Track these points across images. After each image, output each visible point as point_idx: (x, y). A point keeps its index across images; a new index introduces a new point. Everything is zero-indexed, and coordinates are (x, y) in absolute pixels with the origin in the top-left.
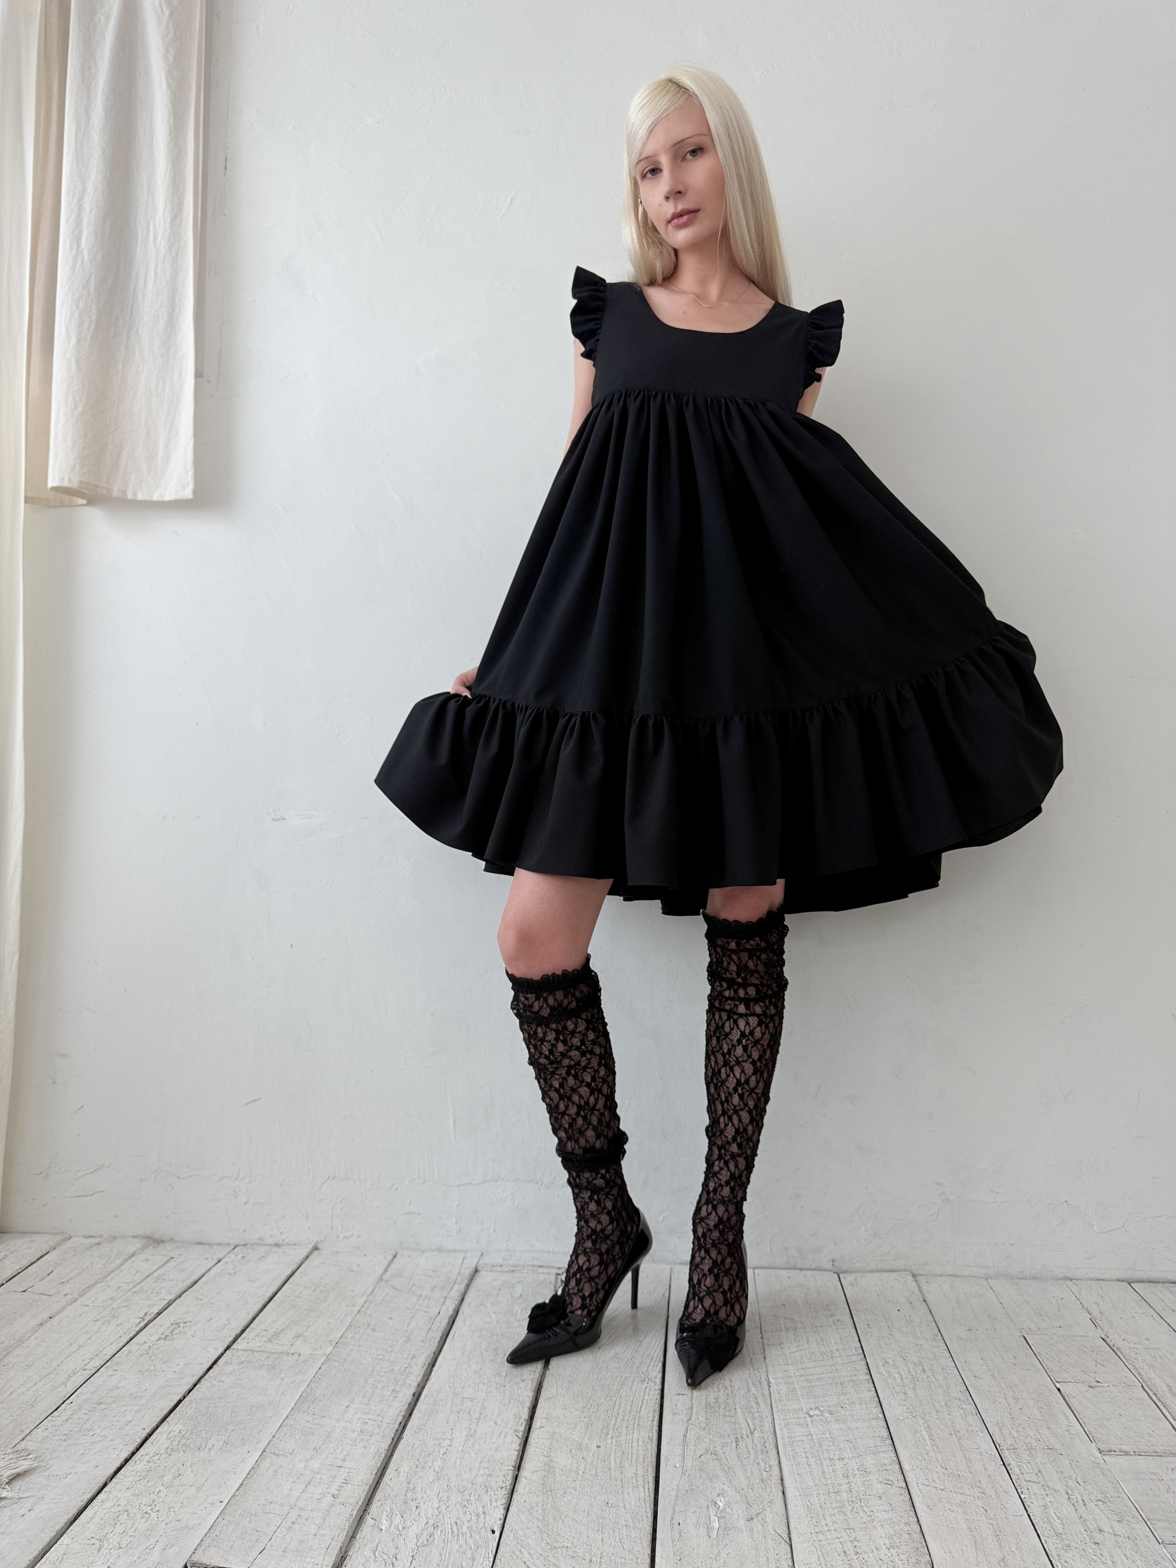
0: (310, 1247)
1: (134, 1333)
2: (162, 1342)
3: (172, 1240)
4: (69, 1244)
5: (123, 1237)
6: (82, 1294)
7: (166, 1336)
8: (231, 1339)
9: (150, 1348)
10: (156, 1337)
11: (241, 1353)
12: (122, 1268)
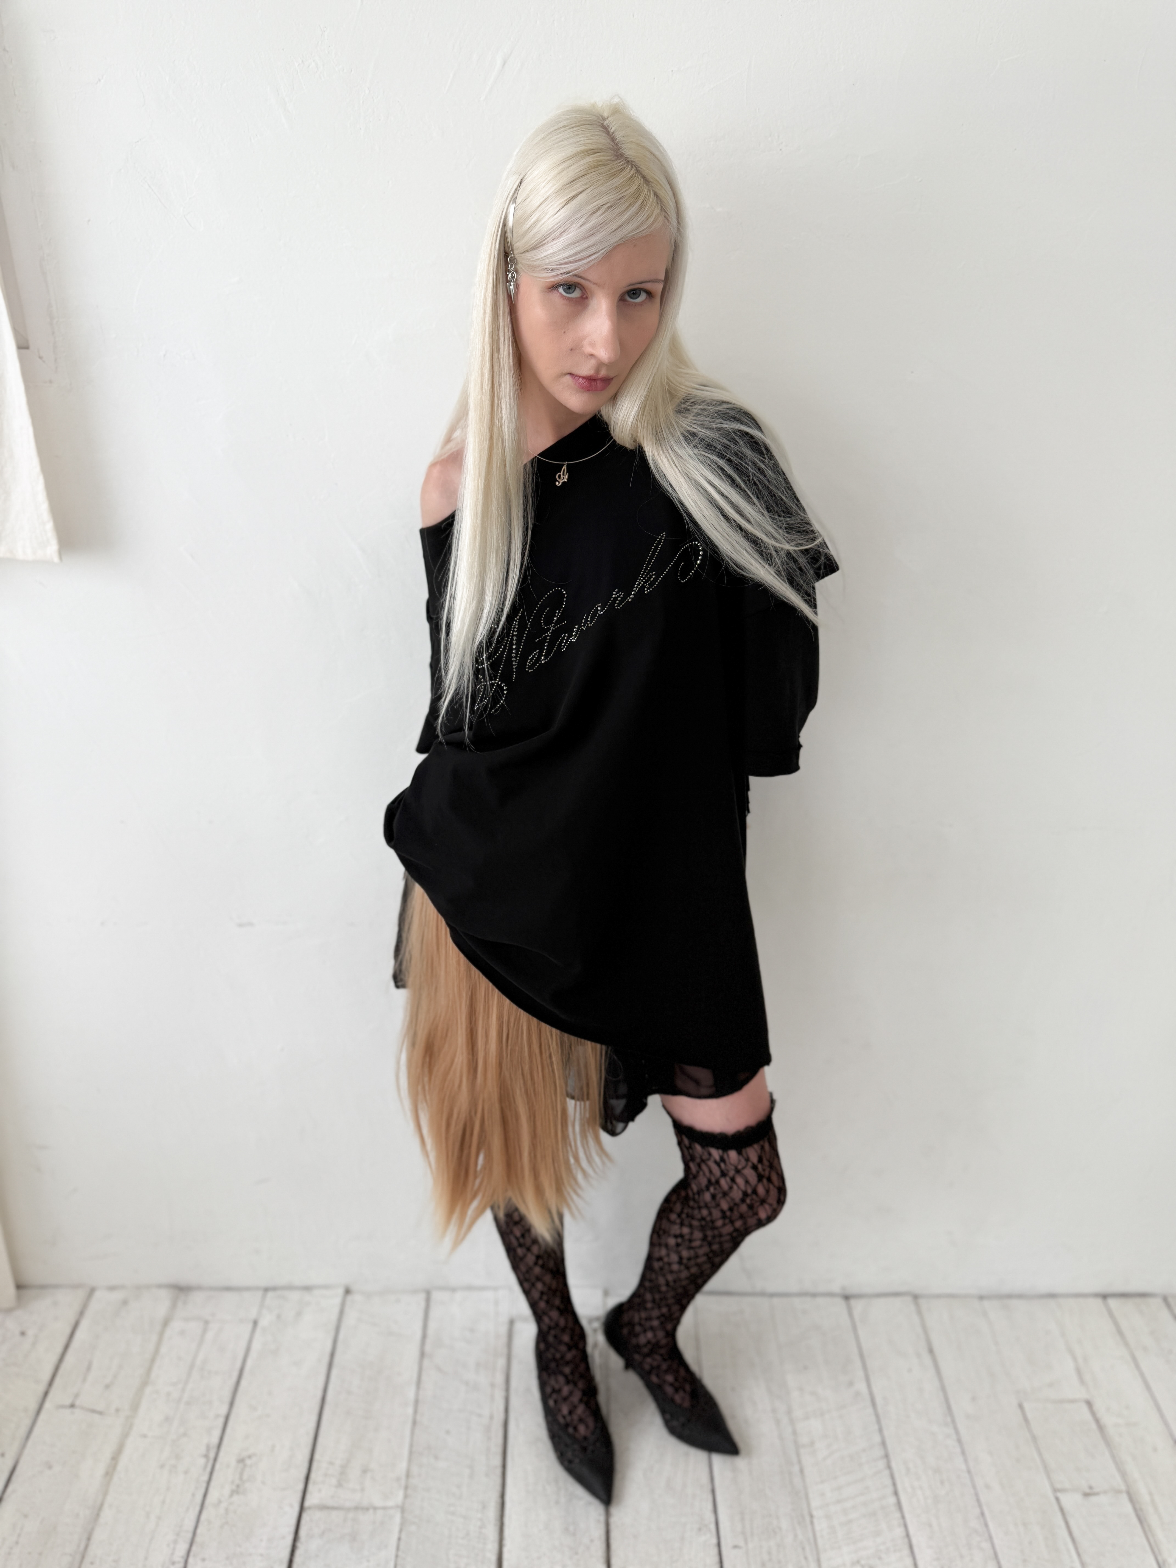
0: (340, 1291)
1: (204, 1485)
2: (235, 1498)
3: (199, 1288)
4: (95, 1306)
5: (148, 1287)
6: (135, 1407)
7: (238, 1486)
8: (301, 1486)
9: (227, 1510)
10: (227, 1491)
11: (318, 1515)
12: (163, 1350)
